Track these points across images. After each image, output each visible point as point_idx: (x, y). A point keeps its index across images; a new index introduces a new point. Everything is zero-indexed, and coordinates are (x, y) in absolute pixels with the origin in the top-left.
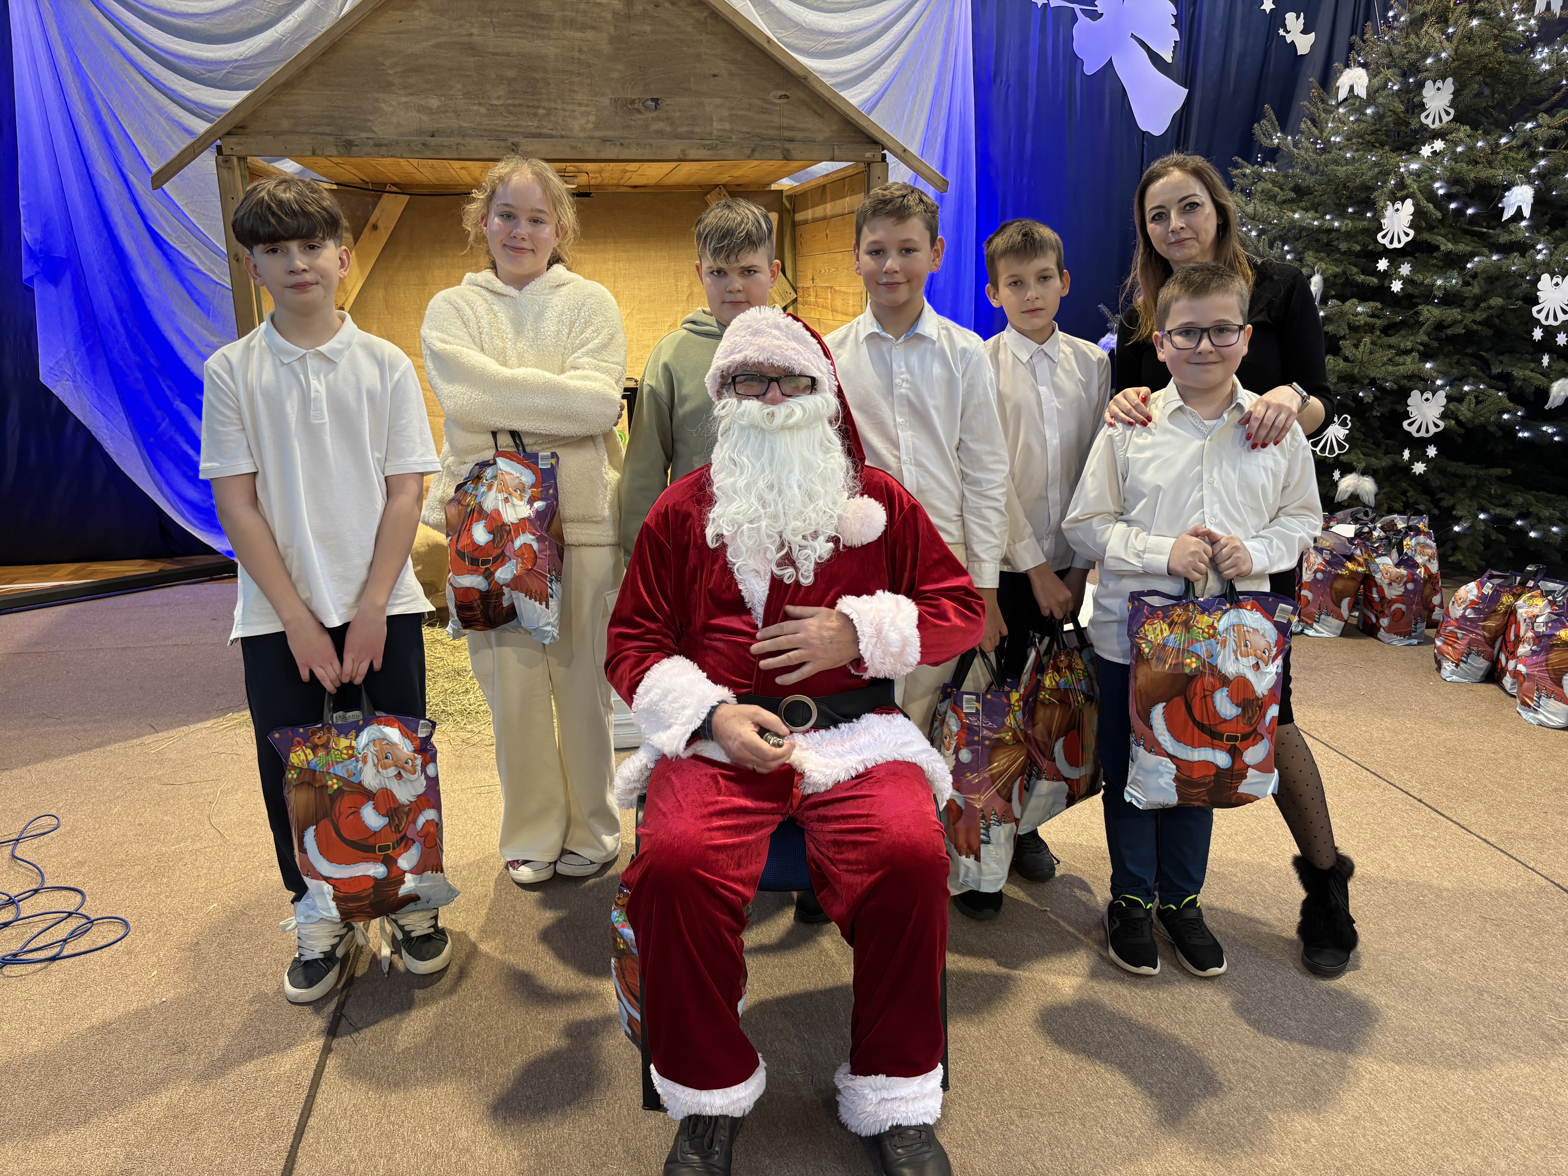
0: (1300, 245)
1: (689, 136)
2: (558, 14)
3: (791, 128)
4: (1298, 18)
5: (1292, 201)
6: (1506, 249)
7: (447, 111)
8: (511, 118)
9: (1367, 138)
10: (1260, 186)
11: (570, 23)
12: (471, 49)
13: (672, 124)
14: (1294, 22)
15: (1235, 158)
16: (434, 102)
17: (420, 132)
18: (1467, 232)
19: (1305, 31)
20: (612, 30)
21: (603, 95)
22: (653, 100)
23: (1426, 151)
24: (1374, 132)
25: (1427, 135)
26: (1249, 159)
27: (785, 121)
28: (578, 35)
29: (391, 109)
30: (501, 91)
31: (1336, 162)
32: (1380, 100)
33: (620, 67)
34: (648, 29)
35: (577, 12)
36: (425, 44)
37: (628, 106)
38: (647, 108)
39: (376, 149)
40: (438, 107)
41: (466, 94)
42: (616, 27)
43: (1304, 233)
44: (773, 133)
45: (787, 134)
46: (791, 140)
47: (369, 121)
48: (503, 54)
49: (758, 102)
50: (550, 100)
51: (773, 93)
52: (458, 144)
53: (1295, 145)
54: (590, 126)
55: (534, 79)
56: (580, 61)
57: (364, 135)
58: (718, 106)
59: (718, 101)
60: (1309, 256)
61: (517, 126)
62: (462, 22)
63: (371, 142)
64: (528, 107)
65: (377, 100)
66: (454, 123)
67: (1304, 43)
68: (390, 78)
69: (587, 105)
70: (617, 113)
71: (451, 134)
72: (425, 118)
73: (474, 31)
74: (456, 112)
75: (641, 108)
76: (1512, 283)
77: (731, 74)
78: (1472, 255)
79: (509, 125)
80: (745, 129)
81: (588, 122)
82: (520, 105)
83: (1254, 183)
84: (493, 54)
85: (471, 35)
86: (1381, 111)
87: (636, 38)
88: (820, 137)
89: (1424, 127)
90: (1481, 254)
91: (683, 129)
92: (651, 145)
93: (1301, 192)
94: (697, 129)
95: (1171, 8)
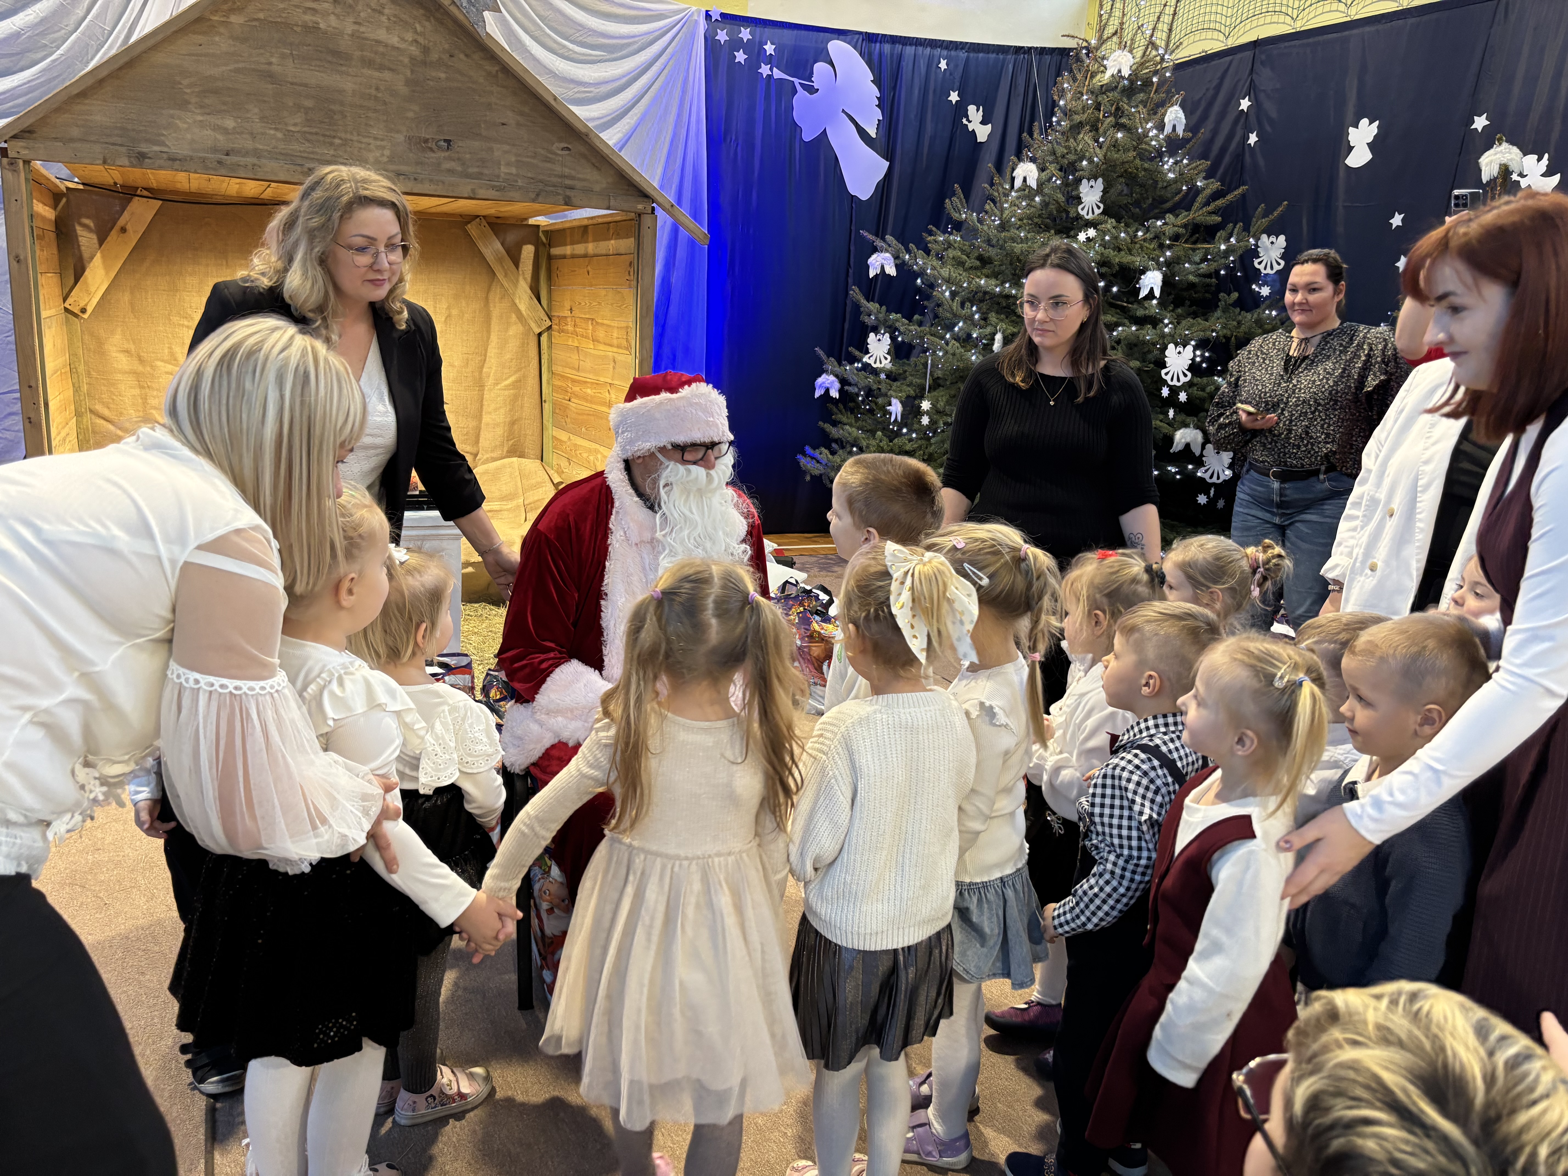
0: (984, 307)
1: (479, 176)
2: (358, 53)
3: (572, 178)
4: (978, 110)
5: (976, 268)
6: (1141, 322)
7: (242, 133)
8: (307, 144)
9: (1036, 220)
10: (951, 253)
11: (369, 63)
12: (270, 77)
13: (463, 164)
14: (974, 114)
15: (930, 227)
16: (230, 123)
17: (215, 150)
18: (1112, 305)
19: (983, 123)
20: (409, 73)
21: (398, 132)
22: (445, 141)
23: (1082, 237)
24: (1040, 216)
25: (1081, 223)
26: (941, 228)
27: (567, 171)
28: (377, 74)
29: (185, 126)
30: (299, 118)
31: (1013, 240)
32: (1046, 191)
33: (416, 108)
34: (443, 75)
35: (376, 53)
36: (224, 68)
37: (423, 145)
38: (439, 147)
39: (170, 162)
40: (234, 128)
41: (263, 119)
42: (412, 71)
43: (987, 297)
44: (554, 180)
45: (568, 182)
46: (572, 188)
47: (163, 135)
48: (301, 85)
49: (542, 152)
50: (346, 132)
51: (556, 144)
52: (254, 165)
53: (980, 221)
54: (385, 159)
55: (330, 110)
56: (376, 98)
57: (157, 148)
58: (506, 152)
59: (506, 147)
60: (993, 317)
61: (313, 153)
62: (262, 51)
63: (165, 156)
64: (324, 135)
65: (172, 117)
66: (249, 144)
67: (983, 132)
68: (186, 97)
69: (382, 140)
70: (411, 150)
71: (246, 154)
72: (220, 137)
73: (274, 60)
74: (252, 134)
75: (434, 147)
76: (1146, 350)
77: (518, 125)
78: (1117, 325)
79: (304, 151)
80: (530, 175)
81: (383, 155)
82: (316, 134)
83: (946, 249)
84: (292, 84)
85: (270, 64)
86: (1047, 199)
87: (431, 83)
88: (597, 188)
89: (1079, 217)
90: (1123, 325)
91: (473, 170)
92: (443, 183)
93: (984, 261)
94: (486, 171)
95: (875, 91)
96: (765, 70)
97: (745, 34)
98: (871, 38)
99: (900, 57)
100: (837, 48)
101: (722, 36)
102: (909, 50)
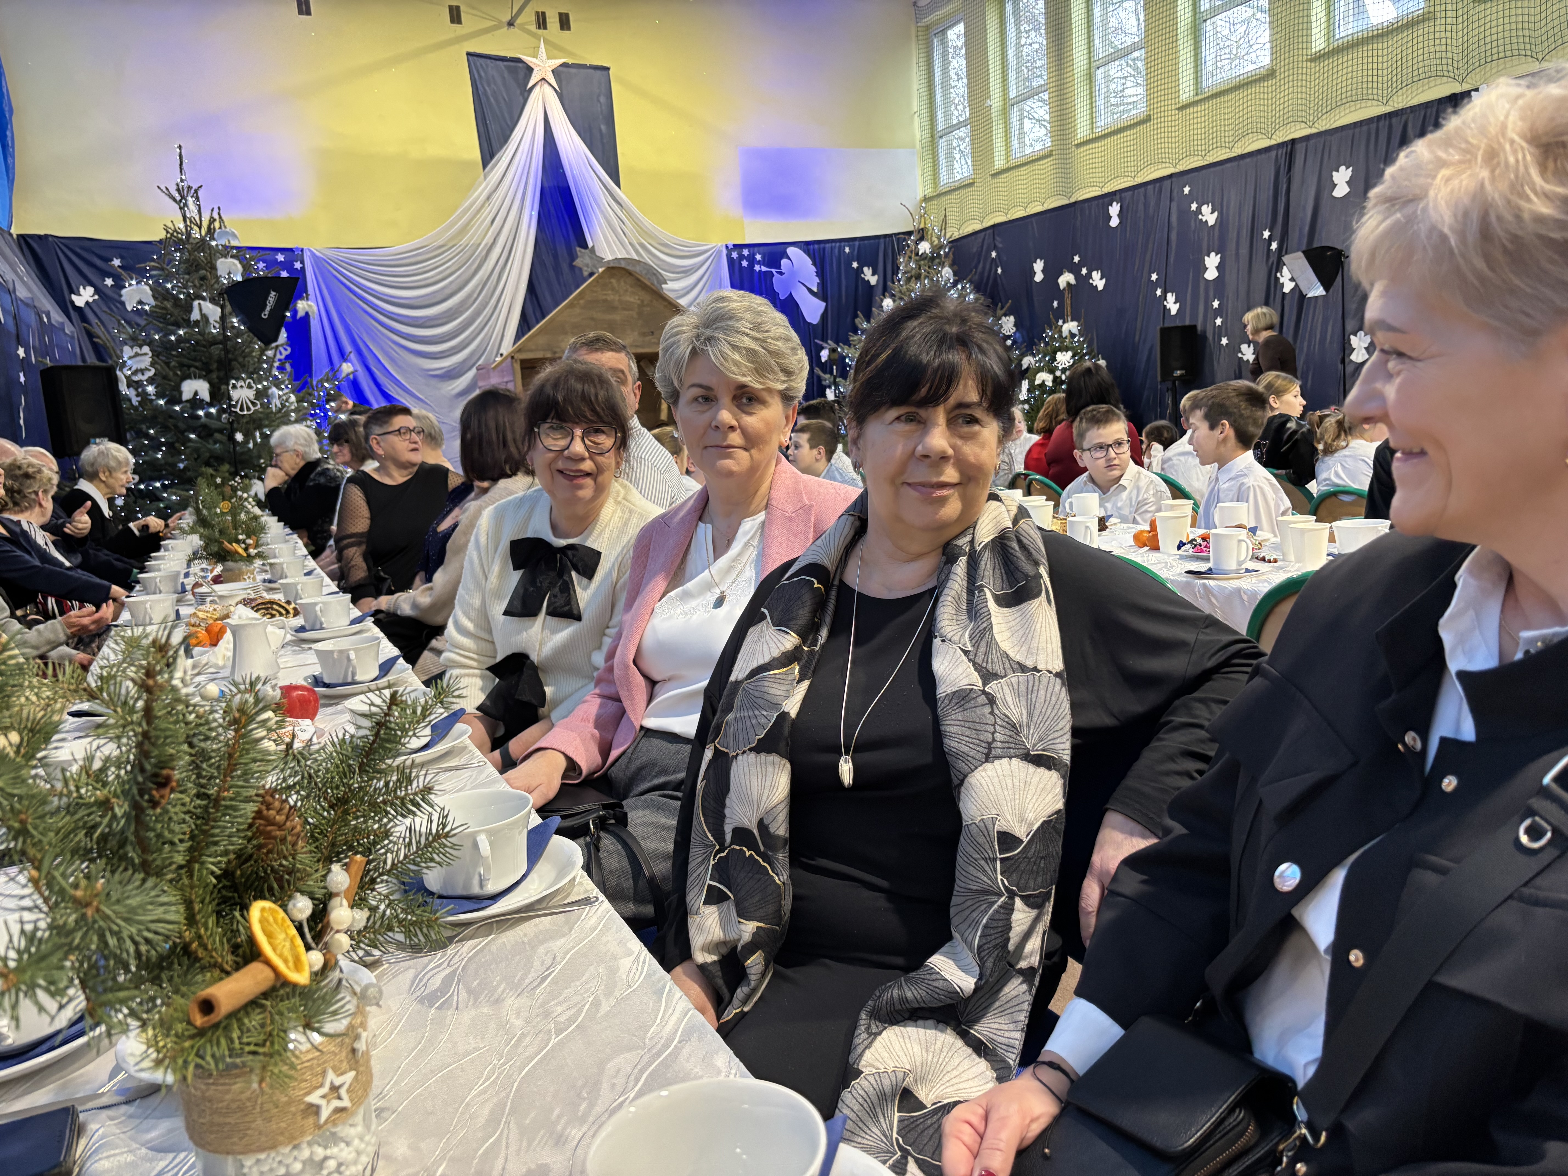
2: (620, 306)
4: (869, 269)
11: (624, 309)
12: (592, 319)
14: (867, 271)
15: (849, 333)
19: (873, 274)
20: (637, 310)
21: (635, 331)
22: (651, 331)
26: (856, 333)
28: (627, 312)
33: (640, 321)
34: (649, 308)
35: (626, 305)
36: (579, 318)
37: (644, 334)
38: (649, 334)
48: (603, 320)
56: (627, 320)
62: (590, 311)
67: (873, 280)
68: (567, 330)
69: (630, 334)
70: (640, 336)
84: (600, 320)
85: (593, 314)
87: (645, 312)
95: (813, 269)
96: (757, 268)
97: (746, 252)
98: (808, 243)
99: (824, 249)
100: (791, 251)
101: (735, 255)
102: (828, 246)
